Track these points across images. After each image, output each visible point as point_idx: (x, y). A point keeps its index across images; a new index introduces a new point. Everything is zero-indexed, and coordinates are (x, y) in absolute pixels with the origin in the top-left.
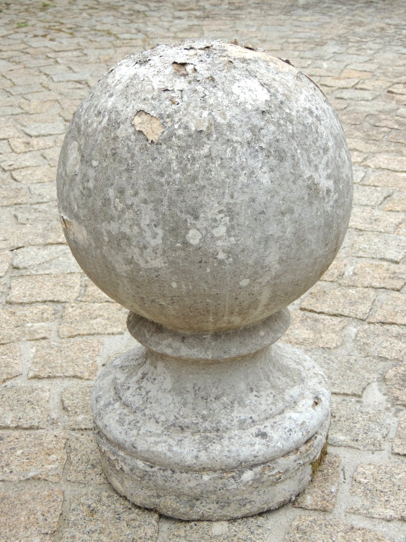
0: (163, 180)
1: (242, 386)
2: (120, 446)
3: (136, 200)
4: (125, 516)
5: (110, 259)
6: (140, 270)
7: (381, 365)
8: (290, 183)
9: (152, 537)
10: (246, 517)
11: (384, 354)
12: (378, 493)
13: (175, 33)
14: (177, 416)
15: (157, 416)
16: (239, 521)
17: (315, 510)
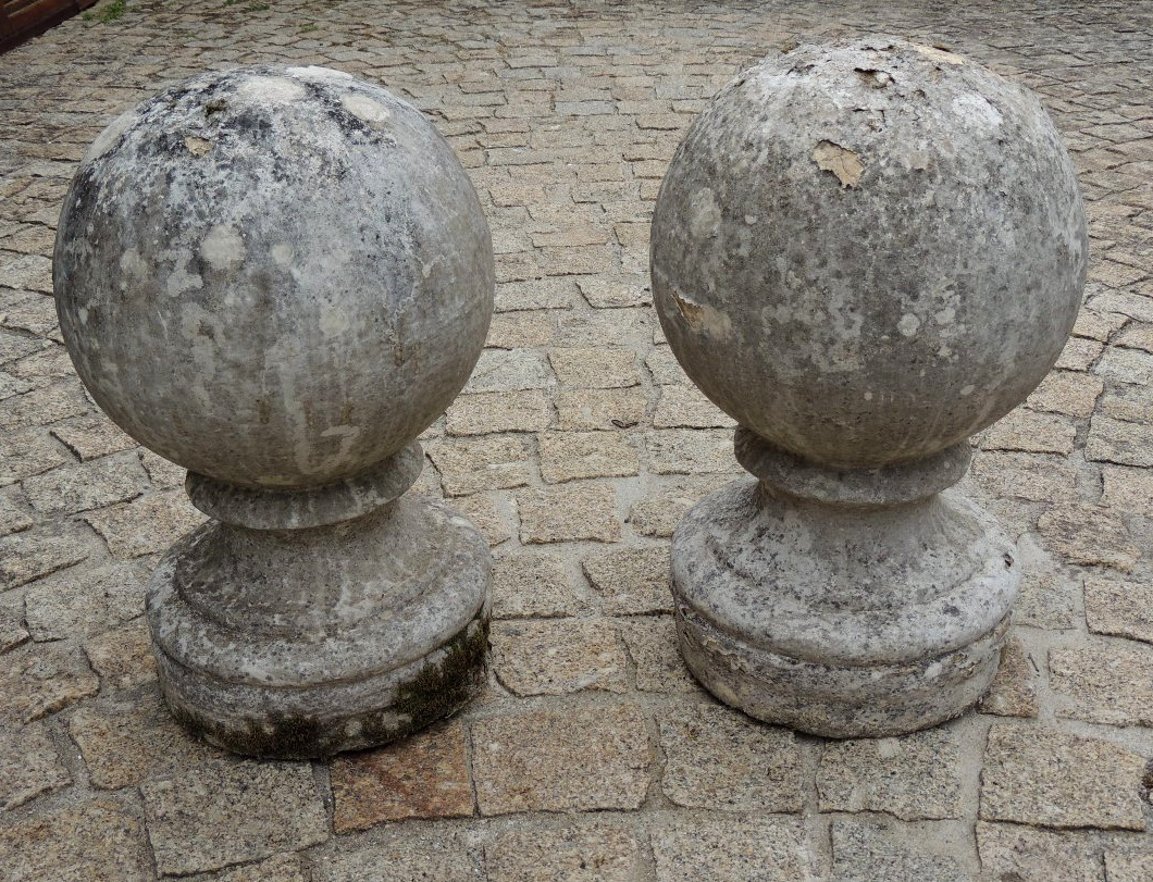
0: (866, 243)
1: (913, 541)
2: (741, 635)
3: (823, 273)
4: (743, 736)
5: (769, 360)
6: (819, 375)
7: (1025, 508)
8: (1039, 245)
9: (795, 765)
10: (922, 729)
11: (1023, 493)
12: (1093, 688)
13: (542, 39)
14: (828, 587)
15: (797, 589)
16: (913, 736)
17: (1013, 716)
